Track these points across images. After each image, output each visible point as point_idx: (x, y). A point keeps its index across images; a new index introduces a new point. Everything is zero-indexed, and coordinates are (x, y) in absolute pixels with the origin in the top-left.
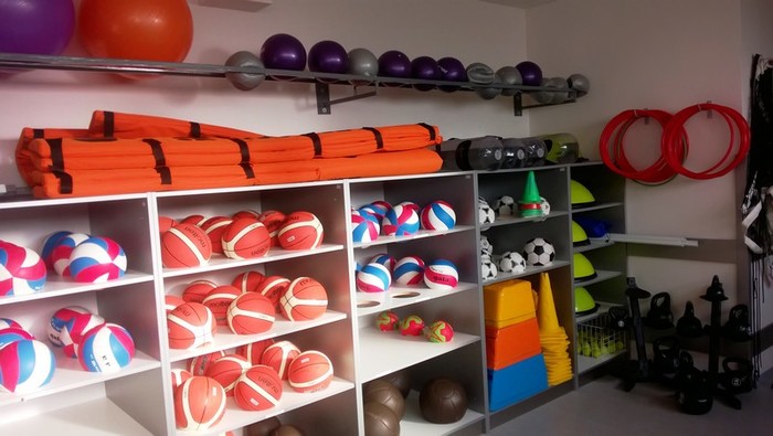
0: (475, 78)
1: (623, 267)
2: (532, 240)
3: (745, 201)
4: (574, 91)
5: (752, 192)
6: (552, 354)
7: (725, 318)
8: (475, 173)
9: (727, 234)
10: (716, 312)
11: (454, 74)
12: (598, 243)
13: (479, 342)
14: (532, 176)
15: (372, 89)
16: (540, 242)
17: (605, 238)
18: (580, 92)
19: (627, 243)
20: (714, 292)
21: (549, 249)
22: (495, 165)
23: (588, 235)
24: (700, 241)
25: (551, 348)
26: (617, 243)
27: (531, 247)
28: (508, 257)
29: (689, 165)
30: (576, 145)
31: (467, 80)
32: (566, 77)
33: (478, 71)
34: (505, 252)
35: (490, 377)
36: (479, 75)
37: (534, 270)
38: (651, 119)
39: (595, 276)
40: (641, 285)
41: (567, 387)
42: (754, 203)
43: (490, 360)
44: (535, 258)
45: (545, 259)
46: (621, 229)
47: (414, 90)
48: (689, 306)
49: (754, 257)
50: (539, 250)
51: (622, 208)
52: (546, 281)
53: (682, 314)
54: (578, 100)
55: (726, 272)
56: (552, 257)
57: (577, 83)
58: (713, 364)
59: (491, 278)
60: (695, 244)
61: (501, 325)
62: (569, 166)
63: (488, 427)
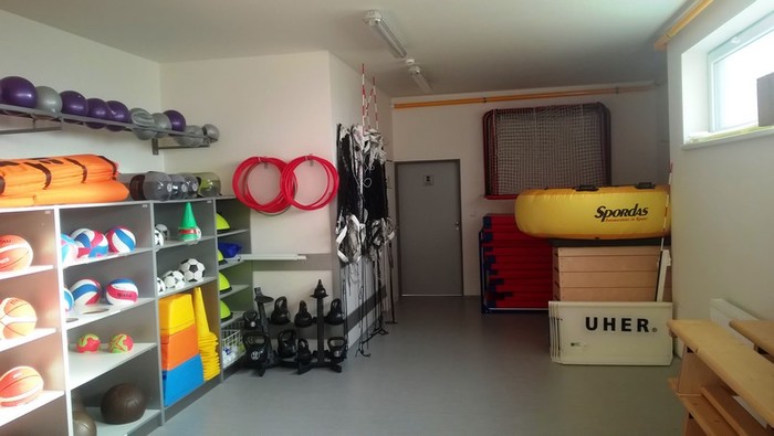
0: (137, 121)
1: (250, 282)
2: (186, 261)
3: (337, 225)
4: (207, 138)
5: (341, 218)
6: (207, 353)
7: (327, 310)
8: (152, 202)
9: (325, 249)
10: (320, 307)
11: (121, 116)
12: (232, 261)
13: (155, 349)
14: (189, 207)
15: (56, 124)
16: (193, 262)
17: (237, 257)
18: (213, 139)
19: (252, 261)
20: (319, 293)
21: (201, 267)
22: (165, 197)
23: (224, 256)
24: (307, 256)
25: (204, 349)
26: (246, 261)
27: (187, 266)
28: (171, 275)
29: (298, 199)
30: (218, 182)
31: (131, 122)
32: (201, 125)
33: (140, 115)
34: (168, 271)
35: (164, 377)
36: (141, 119)
37: (190, 285)
38: (269, 165)
39: (230, 289)
40: (265, 293)
41: (216, 381)
42: (343, 227)
43: (164, 362)
44: (191, 275)
45: (198, 276)
46: (248, 251)
47: (85, 126)
48: (303, 305)
49: (343, 264)
50: (193, 268)
51: (248, 234)
52: (199, 293)
53: (297, 311)
54: (211, 145)
55: (325, 277)
56: (204, 273)
57: (210, 132)
58: (320, 345)
59: (162, 293)
60: (304, 258)
61: (171, 332)
62: (214, 199)
63: (163, 421)
